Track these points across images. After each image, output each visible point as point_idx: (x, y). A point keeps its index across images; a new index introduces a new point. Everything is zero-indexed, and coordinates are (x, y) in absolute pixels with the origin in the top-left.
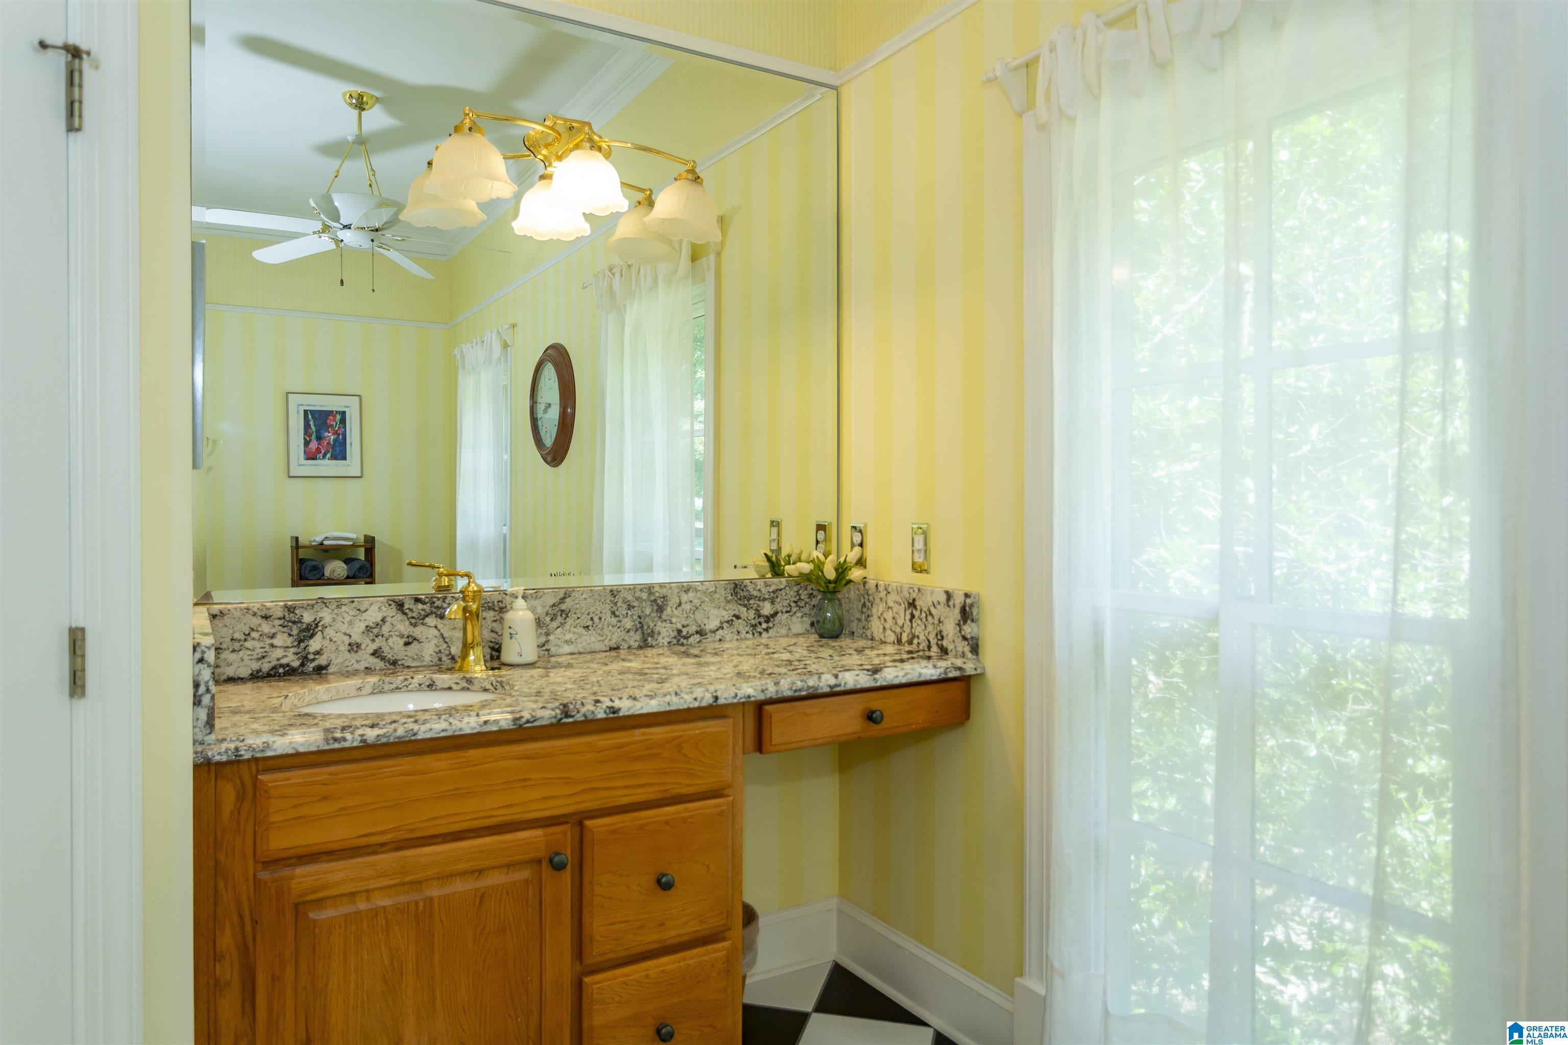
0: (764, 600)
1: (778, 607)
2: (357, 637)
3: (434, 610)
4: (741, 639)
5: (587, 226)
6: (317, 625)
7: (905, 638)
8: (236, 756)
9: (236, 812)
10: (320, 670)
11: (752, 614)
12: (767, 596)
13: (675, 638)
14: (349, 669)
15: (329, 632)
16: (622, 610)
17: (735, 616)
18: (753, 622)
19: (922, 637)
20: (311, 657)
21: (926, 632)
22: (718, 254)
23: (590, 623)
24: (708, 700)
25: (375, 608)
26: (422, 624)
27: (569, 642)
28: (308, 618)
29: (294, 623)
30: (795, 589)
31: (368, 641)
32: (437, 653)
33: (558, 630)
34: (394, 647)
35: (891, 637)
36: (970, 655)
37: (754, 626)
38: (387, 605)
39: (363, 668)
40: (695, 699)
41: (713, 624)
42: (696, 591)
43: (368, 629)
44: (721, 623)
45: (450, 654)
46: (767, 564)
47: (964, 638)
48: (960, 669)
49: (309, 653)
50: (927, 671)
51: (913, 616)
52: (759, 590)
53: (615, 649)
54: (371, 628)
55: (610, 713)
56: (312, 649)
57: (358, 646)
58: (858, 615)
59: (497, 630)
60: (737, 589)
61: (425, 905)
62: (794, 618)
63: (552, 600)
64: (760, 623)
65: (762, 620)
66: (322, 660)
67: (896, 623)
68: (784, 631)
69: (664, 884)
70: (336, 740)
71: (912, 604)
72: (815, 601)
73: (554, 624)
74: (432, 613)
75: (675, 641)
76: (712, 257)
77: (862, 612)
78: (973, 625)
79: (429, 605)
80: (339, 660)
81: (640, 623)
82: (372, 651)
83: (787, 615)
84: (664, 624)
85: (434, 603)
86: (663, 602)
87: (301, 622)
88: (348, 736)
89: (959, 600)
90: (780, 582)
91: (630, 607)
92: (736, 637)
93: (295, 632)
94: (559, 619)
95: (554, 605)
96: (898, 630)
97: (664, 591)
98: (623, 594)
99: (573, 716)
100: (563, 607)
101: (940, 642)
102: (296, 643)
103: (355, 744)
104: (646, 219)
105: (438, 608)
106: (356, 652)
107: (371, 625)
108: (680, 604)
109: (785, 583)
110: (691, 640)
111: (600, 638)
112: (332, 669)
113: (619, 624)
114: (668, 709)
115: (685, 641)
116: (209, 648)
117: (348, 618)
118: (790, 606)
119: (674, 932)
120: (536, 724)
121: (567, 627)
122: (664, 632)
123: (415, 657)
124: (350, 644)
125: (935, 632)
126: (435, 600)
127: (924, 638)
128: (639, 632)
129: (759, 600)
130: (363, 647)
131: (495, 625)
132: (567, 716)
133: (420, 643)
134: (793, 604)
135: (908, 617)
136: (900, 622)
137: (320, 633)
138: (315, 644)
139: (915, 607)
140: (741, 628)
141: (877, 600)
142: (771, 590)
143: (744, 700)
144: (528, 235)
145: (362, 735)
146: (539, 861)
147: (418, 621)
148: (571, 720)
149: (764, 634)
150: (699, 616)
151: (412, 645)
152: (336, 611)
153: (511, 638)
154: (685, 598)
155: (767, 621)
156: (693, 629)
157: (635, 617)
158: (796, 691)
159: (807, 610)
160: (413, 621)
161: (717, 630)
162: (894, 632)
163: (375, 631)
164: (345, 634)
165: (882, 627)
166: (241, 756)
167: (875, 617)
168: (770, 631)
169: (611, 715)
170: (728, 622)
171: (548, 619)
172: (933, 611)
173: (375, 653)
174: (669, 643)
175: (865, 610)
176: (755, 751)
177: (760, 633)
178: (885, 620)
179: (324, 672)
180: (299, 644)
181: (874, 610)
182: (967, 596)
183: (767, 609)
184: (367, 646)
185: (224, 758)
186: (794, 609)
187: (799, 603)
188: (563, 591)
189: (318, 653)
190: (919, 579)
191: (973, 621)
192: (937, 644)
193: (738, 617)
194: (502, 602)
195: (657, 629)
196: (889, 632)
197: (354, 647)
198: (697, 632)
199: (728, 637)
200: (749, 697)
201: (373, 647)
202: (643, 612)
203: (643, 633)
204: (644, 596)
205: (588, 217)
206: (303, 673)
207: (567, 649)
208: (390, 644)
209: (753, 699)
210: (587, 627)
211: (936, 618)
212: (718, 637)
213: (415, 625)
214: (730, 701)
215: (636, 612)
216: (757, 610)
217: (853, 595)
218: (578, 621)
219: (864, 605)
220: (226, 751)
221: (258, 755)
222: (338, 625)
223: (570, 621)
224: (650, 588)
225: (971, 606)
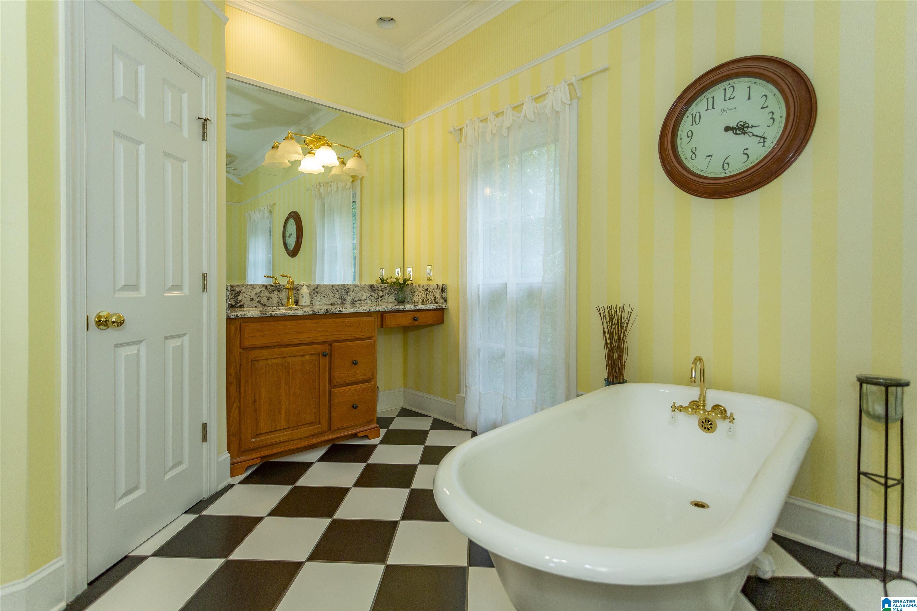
0: (380, 291)
1: (384, 293)
2: (253, 297)
3: (277, 289)
4: (373, 303)
5: (323, 169)
6: (240, 292)
7: (425, 301)
8: (237, 317)
9: (235, 334)
10: (241, 306)
11: (376, 295)
12: (381, 290)
13: (352, 301)
14: (250, 306)
15: (244, 295)
16: (335, 292)
17: (371, 295)
18: (377, 298)
19: (430, 299)
20: (238, 302)
21: (431, 298)
22: (361, 180)
23: (325, 295)
24: (368, 310)
25: (258, 287)
26: (273, 293)
27: (318, 301)
28: (237, 290)
29: (233, 291)
30: (390, 288)
31: (256, 298)
32: (278, 303)
33: (315, 297)
34: (264, 300)
35: (420, 301)
36: (444, 303)
37: (377, 299)
38: (262, 287)
39: (254, 306)
40: (364, 310)
41: (364, 298)
42: (359, 287)
43: (256, 294)
44: (366, 297)
45: (282, 303)
46: (380, 281)
47: (442, 298)
48: (441, 306)
49: (238, 301)
50: (432, 307)
51: (427, 293)
52: (379, 288)
53: (333, 304)
54: (257, 294)
55: (340, 312)
56: (239, 300)
57: (253, 299)
58: (410, 296)
59: (296, 296)
60: (371, 287)
61: (287, 364)
62: (389, 297)
63: (313, 288)
64: (379, 298)
65: (379, 297)
66: (242, 303)
67: (422, 296)
68: (386, 301)
69: (355, 363)
70: (264, 314)
71: (427, 290)
72: (396, 292)
73: (314, 295)
74: (276, 290)
75: (352, 303)
76: (359, 181)
77: (411, 295)
78: (445, 294)
79: (275, 287)
80: (247, 303)
81: (341, 296)
82: (257, 301)
83: (387, 296)
84: (348, 297)
85: (277, 287)
86: (348, 290)
87: (235, 291)
88: (267, 313)
89: (441, 287)
90: (385, 285)
91: (338, 291)
92: (371, 302)
93: (233, 294)
94: (316, 294)
95: (314, 289)
96: (423, 298)
97: (349, 286)
98: (336, 287)
99: (329, 312)
100: (317, 290)
101: (435, 300)
102: (234, 297)
103: (269, 316)
104: (344, 168)
105: (278, 288)
106: (253, 301)
107: (257, 293)
108: (353, 291)
109: (387, 286)
110: (357, 302)
111: (328, 300)
112: (245, 306)
113: (334, 296)
114: (356, 312)
115: (355, 303)
116: (229, 286)
117: (250, 290)
118: (388, 293)
119: (357, 378)
120: (319, 313)
121: (318, 296)
122: (348, 299)
123: (271, 304)
124: (250, 299)
125: (434, 297)
126: (277, 286)
127: (430, 300)
128: (341, 299)
129: (379, 291)
130: (255, 299)
131: (295, 294)
132: (328, 312)
133: (272, 299)
134: (389, 293)
135: (426, 294)
136: (423, 296)
137: (241, 294)
138: (240, 298)
139: (428, 291)
140: (373, 300)
141: (416, 290)
142: (382, 288)
143: (378, 311)
144: (303, 172)
145: (271, 313)
146: (319, 354)
147: (272, 292)
148: (329, 313)
149: (380, 302)
150: (359, 295)
151: (270, 300)
152: (246, 288)
153: (302, 298)
154: (355, 289)
155: (381, 298)
156: (358, 299)
157: (339, 294)
158: (393, 309)
159: (393, 294)
160: (270, 292)
161: (365, 300)
162: (421, 299)
163: (258, 295)
164: (249, 295)
165: (417, 298)
166: (238, 317)
167: (415, 295)
168: (382, 301)
169: (340, 313)
170: (368, 297)
171: (312, 293)
172: (433, 291)
173: (258, 302)
174: (350, 303)
175: (412, 294)
176: (381, 327)
177: (379, 301)
178: (419, 296)
179: (242, 307)
180: (235, 298)
181: (415, 293)
182: (443, 285)
183: (381, 294)
184: (256, 299)
185: (234, 317)
186: (390, 294)
187: (391, 292)
188: (317, 285)
189: (241, 301)
190: (429, 282)
191: (445, 292)
192: (434, 301)
193: (372, 296)
194: (298, 287)
195: (346, 298)
196: (420, 299)
197: (252, 299)
198: (359, 300)
199: (369, 302)
200: (379, 310)
201: (258, 300)
202: (342, 293)
203: (342, 299)
204: (342, 288)
205: (323, 166)
206: (236, 307)
207: (318, 303)
208: (263, 299)
209: (380, 311)
210: (325, 297)
211: (434, 293)
212: (365, 302)
213: (271, 294)
214: (374, 311)
215: (340, 293)
216: (378, 294)
217: (408, 289)
218: (322, 295)
219: (412, 292)
220: (234, 315)
221: (243, 317)
222: (247, 292)
223: (319, 295)
224: (344, 285)
225: (445, 288)
